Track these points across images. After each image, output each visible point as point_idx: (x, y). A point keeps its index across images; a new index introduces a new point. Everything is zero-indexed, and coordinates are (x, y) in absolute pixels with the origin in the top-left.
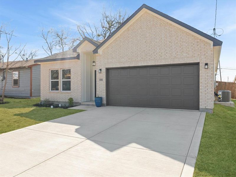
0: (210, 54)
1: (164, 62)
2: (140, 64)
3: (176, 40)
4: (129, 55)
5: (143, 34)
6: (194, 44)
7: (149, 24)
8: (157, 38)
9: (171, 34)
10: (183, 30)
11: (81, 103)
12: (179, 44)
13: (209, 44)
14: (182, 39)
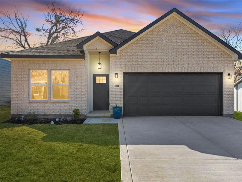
0: (232, 66)
1: (191, 69)
2: (166, 70)
3: (203, 49)
4: (153, 59)
5: (169, 39)
6: (218, 55)
7: (176, 29)
8: (184, 45)
9: (198, 43)
10: (209, 41)
11: (87, 115)
12: (206, 54)
13: (231, 57)
14: (208, 49)
